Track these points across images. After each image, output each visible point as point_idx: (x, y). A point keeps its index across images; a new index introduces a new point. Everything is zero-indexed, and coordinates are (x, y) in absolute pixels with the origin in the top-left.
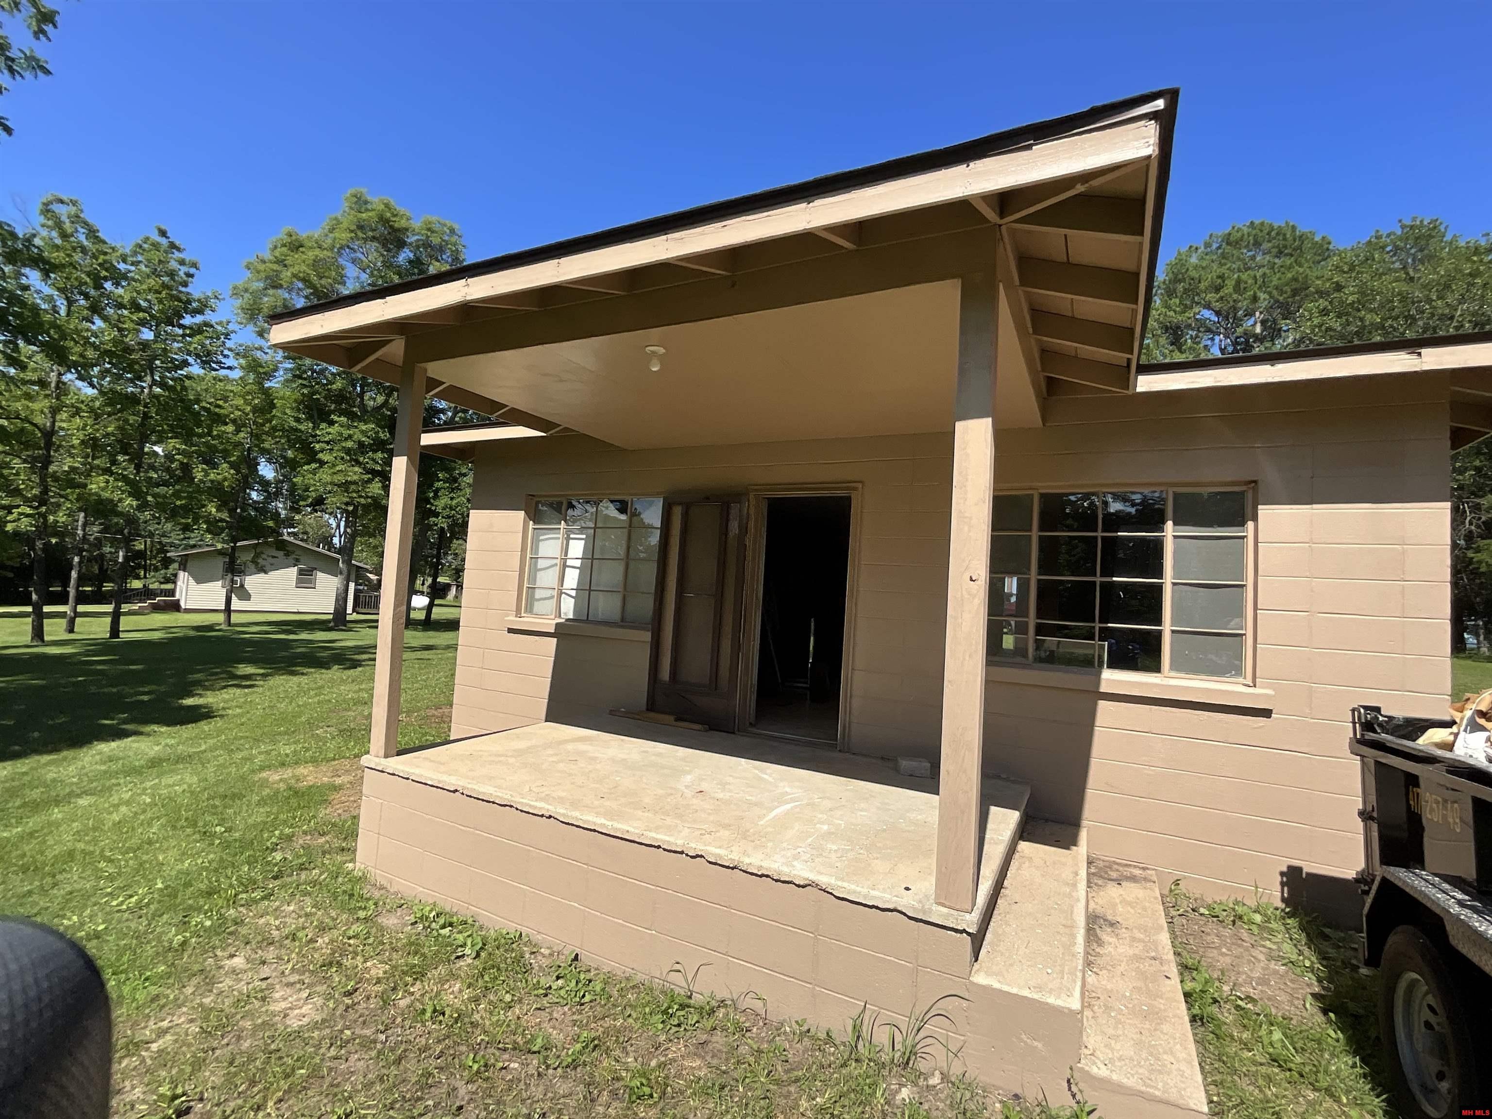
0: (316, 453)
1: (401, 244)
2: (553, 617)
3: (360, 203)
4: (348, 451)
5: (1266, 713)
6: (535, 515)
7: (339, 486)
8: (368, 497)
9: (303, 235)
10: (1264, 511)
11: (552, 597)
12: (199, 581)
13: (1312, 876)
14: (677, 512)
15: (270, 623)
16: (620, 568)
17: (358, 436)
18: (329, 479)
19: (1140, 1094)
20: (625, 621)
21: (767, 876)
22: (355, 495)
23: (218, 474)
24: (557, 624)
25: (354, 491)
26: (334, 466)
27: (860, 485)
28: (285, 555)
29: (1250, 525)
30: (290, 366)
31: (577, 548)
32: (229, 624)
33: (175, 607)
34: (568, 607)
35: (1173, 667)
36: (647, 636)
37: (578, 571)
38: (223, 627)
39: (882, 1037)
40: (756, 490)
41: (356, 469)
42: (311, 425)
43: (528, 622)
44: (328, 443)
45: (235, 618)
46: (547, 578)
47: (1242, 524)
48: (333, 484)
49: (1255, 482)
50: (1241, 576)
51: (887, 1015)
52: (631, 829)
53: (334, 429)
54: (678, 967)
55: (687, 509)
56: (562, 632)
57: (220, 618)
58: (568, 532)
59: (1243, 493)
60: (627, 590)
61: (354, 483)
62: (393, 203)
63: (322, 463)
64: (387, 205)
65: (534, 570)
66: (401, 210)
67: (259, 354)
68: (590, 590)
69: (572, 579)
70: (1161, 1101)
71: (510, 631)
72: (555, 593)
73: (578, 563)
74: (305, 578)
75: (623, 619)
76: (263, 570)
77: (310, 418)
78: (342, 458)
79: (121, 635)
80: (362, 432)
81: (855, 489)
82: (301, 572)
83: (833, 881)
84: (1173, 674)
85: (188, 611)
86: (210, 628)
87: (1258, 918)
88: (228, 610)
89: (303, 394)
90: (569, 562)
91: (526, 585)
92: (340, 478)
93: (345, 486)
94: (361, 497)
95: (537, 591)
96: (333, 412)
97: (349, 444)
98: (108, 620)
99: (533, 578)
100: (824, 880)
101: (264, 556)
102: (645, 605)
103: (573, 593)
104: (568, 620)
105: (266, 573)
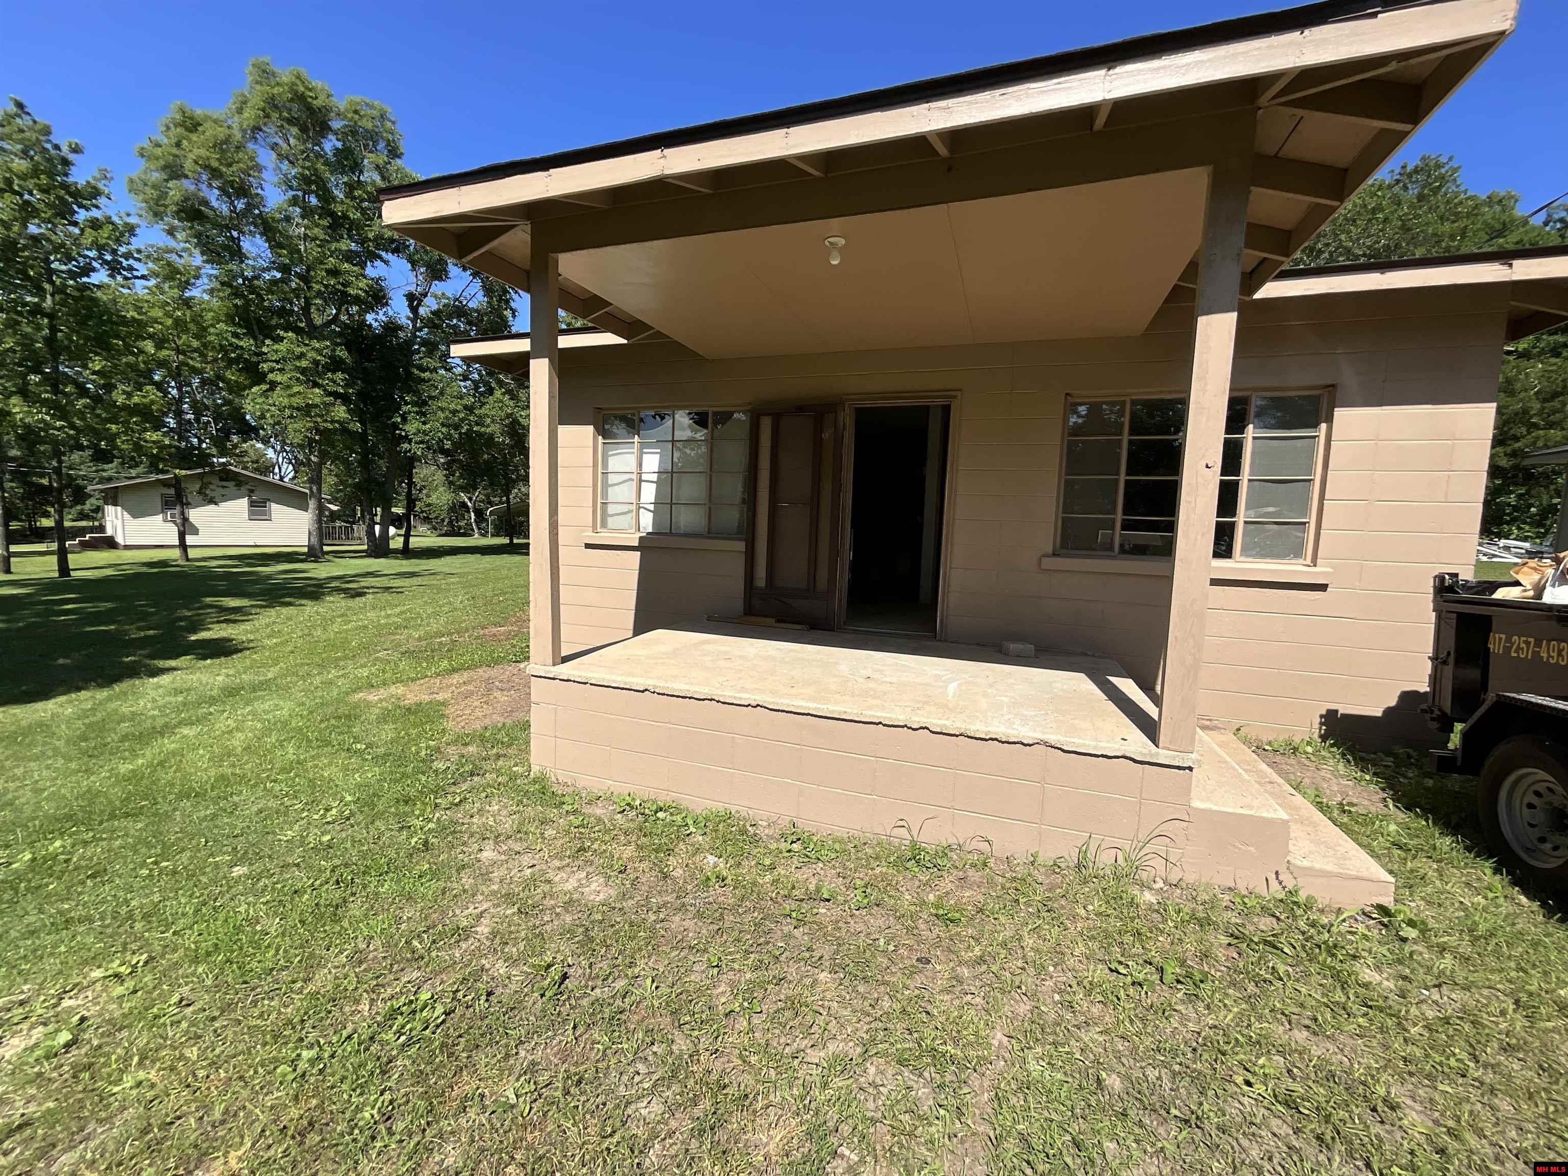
0: (264, 375)
1: (324, 128)
2: (633, 531)
3: (265, 74)
4: (303, 371)
5: (1323, 587)
6: (603, 431)
7: (298, 409)
8: (332, 422)
9: (199, 112)
10: (1340, 413)
11: (630, 511)
12: (135, 516)
13: (1345, 716)
14: (766, 424)
15: (230, 557)
16: (702, 480)
17: (312, 355)
18: (286, 401)
19: (1339, 876)
20: (711, 533)
21: (996, 739)
22: (319, 420)
23: (144, 397)
24: (641, 538)
25: (317, 415)
26: (289, 387)
27: (959, 393)
28: (236, 485)
29: (1324, 426)
30: (214, 272)
31: (652, 462)
32: (188, 560)
33: (111, 543)
34: (647, 522)
35: (1245, 551)
36: (741, 546)
37: (654, 485)
38: (180, 562)
39: (1106, 858)
40: (853, 400)
41: (317, 390)
42: (252, 341)
43: (604, 537)
44: (277, 362)
45: (192, 553)
46: (621, 493)
47: (1315, 425)
48: (291, 407)
49: (1333, 386)
50: (1310, 470)
51: (1109, 841)
52: (849, 710)
53: (282, 347)
54: (902, 823)
55: (777, 418)
56: (646, 546)
57: (176, 554)
58: (643, 446)
59: (1318, 398)
60: (712, 502)
61: (316, 406)
62: (304, 73)
63: (273, 385)
64: (298, 77)
65: (606, 485)
66: (317, 84)
67: (174, 257)
68: (671, 504)
69: (649, 493)
70: (1357, 878)
71: (588, 546)
72: (634, 507)
73: (654, 477)
74: (258, 509)
75: (709, 532)
76: (212, 501)
77: (251, 333)
78: (298, 379)
79: (72, 573)
80: (317, 350)
81: (955, 397)
82: (252, 504)
83: (1059, 737)
84: (1243, 559)
85: (127, 547)
86: (163, 563)
87: (1309, 749)
88: (183, 546)
89: (236, 306)
90: (644, 477)
91: (599, 501)
92: (297, 401)
93: (306, 410)
94: (326, 421)
95: (610, 506)
96: (277, 326)
97: (304, 363)
98: (54, 559)
99: (605, 494)
100: (1052, 738)
101: (211, 487)
102: (732, 516)
103: (652, 507)
104: (648, 533)
105: (216, 504)
